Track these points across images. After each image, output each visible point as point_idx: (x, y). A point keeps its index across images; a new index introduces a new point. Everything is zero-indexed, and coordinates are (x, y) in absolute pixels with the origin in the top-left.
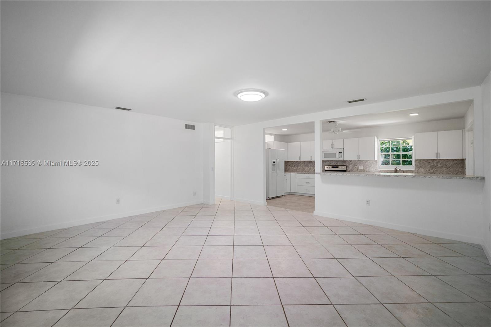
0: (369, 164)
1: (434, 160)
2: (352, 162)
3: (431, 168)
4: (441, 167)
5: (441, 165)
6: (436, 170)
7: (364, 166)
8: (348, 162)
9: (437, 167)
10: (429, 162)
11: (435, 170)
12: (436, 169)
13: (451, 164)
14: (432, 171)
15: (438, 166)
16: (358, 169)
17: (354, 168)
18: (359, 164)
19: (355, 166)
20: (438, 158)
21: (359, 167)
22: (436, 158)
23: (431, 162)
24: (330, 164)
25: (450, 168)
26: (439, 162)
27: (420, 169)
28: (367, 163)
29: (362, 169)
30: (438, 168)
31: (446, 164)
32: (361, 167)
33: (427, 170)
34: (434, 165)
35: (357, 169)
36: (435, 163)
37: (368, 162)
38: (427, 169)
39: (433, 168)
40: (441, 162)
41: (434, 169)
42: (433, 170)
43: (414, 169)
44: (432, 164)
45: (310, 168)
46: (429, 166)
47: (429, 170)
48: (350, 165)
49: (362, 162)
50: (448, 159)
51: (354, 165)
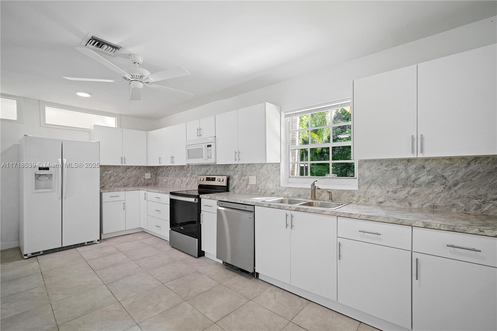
0: (266, 172)
1: (409, 160)
2: (238, 167)
3: (400, 186)
4: (429, 183)
5: (431, 177)
6: (414, 194)
7: (256, 178)
8: (232, 169)
9: (418, 182)
10: (396, 169)
11: (411, 193)
12: (413, 190)
13: (460, 174)
14: (402, 194)
15: (421, 180)
16: (247, 184)
17: (241, 181)
18: (249, 172)
19: (243, 178)
20: (420, 156)
21: (248, 181)
22: (413, 152)
23: (399, 167)
24: (207, 172)
25: (456, 188)
26: (424, 167)
27: (372, 186)
28: (262, 170)
29: (253, 183)
30: (420, 186)
31: (446, 174)
32: (253, 181)
33: (388, 192)
34: (410, 176)
35: (245, 183)
36: (410, 171)
37: (265, 167)
38: (391, 190)
39: (404, 186)
40: (429, 169)
41: (408, 189)
42: (406, 192)
43: (356, 188)
44: (403, 175)
45: (182, 180)
46: (394, 180)
47: (395, 192)
48: (235, 174)
49: (254, 169)
50: (450, 159)
51: (242, 175)
